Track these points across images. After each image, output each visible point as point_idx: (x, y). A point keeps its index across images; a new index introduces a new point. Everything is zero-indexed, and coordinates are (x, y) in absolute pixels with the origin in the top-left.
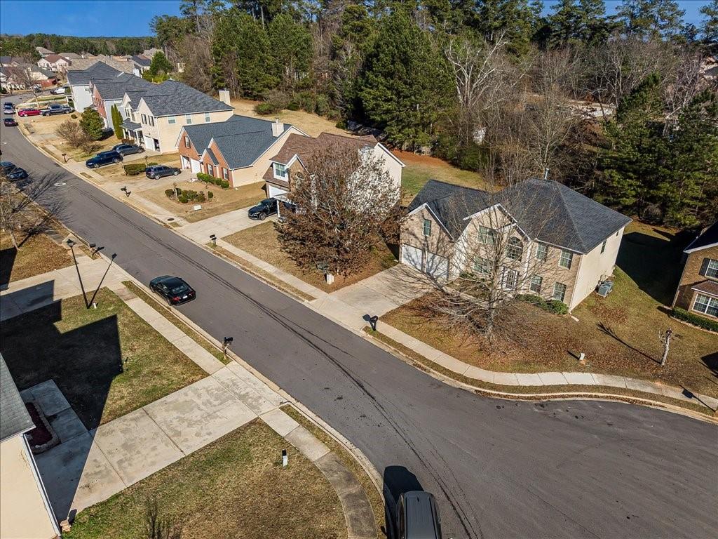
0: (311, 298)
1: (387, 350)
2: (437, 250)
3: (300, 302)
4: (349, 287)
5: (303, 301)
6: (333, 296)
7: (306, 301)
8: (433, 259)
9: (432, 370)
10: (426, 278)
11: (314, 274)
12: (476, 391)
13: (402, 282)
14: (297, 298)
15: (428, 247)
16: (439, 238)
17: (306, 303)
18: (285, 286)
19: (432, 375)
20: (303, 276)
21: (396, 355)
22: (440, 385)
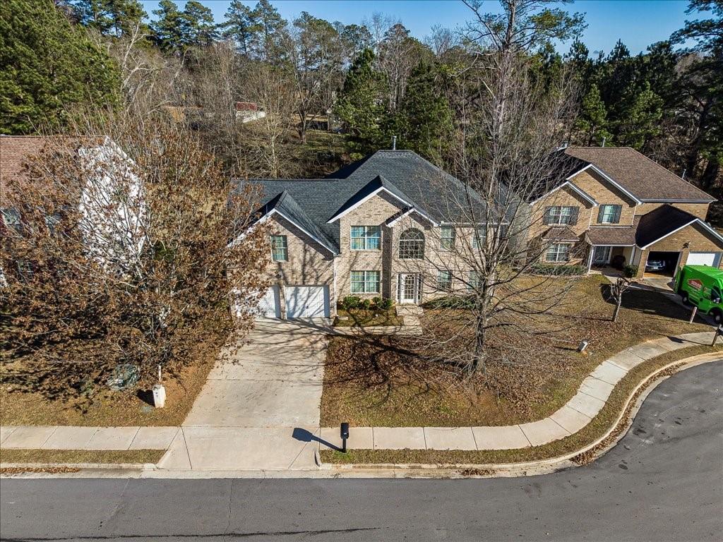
0: (154, 456)
1: (400, 475)
2: (304, 279)
3: (135, 476)
4: (202, 393)
5: (139, 470)
6: (195, 426)
7: (148, 466)
8: (295, 294)
9: (495, 466)
10: (298, 327)
11: (108, 402)
12: (572, 459)
13: (273, 347)
14: (121, 470)
15: (285, 279)
16: (305, 259)
17: (148, 470)
18: (65, 460)
19: (503, 474)
20: (85, 415)
21: (421, 475)
22: (536, 483)
